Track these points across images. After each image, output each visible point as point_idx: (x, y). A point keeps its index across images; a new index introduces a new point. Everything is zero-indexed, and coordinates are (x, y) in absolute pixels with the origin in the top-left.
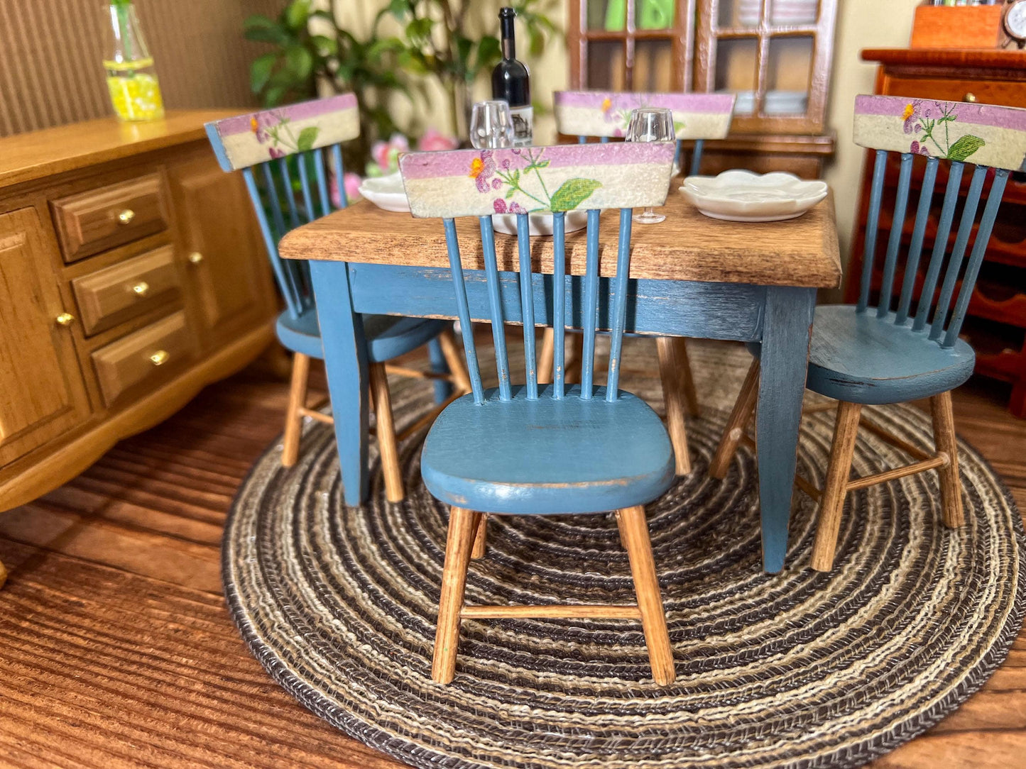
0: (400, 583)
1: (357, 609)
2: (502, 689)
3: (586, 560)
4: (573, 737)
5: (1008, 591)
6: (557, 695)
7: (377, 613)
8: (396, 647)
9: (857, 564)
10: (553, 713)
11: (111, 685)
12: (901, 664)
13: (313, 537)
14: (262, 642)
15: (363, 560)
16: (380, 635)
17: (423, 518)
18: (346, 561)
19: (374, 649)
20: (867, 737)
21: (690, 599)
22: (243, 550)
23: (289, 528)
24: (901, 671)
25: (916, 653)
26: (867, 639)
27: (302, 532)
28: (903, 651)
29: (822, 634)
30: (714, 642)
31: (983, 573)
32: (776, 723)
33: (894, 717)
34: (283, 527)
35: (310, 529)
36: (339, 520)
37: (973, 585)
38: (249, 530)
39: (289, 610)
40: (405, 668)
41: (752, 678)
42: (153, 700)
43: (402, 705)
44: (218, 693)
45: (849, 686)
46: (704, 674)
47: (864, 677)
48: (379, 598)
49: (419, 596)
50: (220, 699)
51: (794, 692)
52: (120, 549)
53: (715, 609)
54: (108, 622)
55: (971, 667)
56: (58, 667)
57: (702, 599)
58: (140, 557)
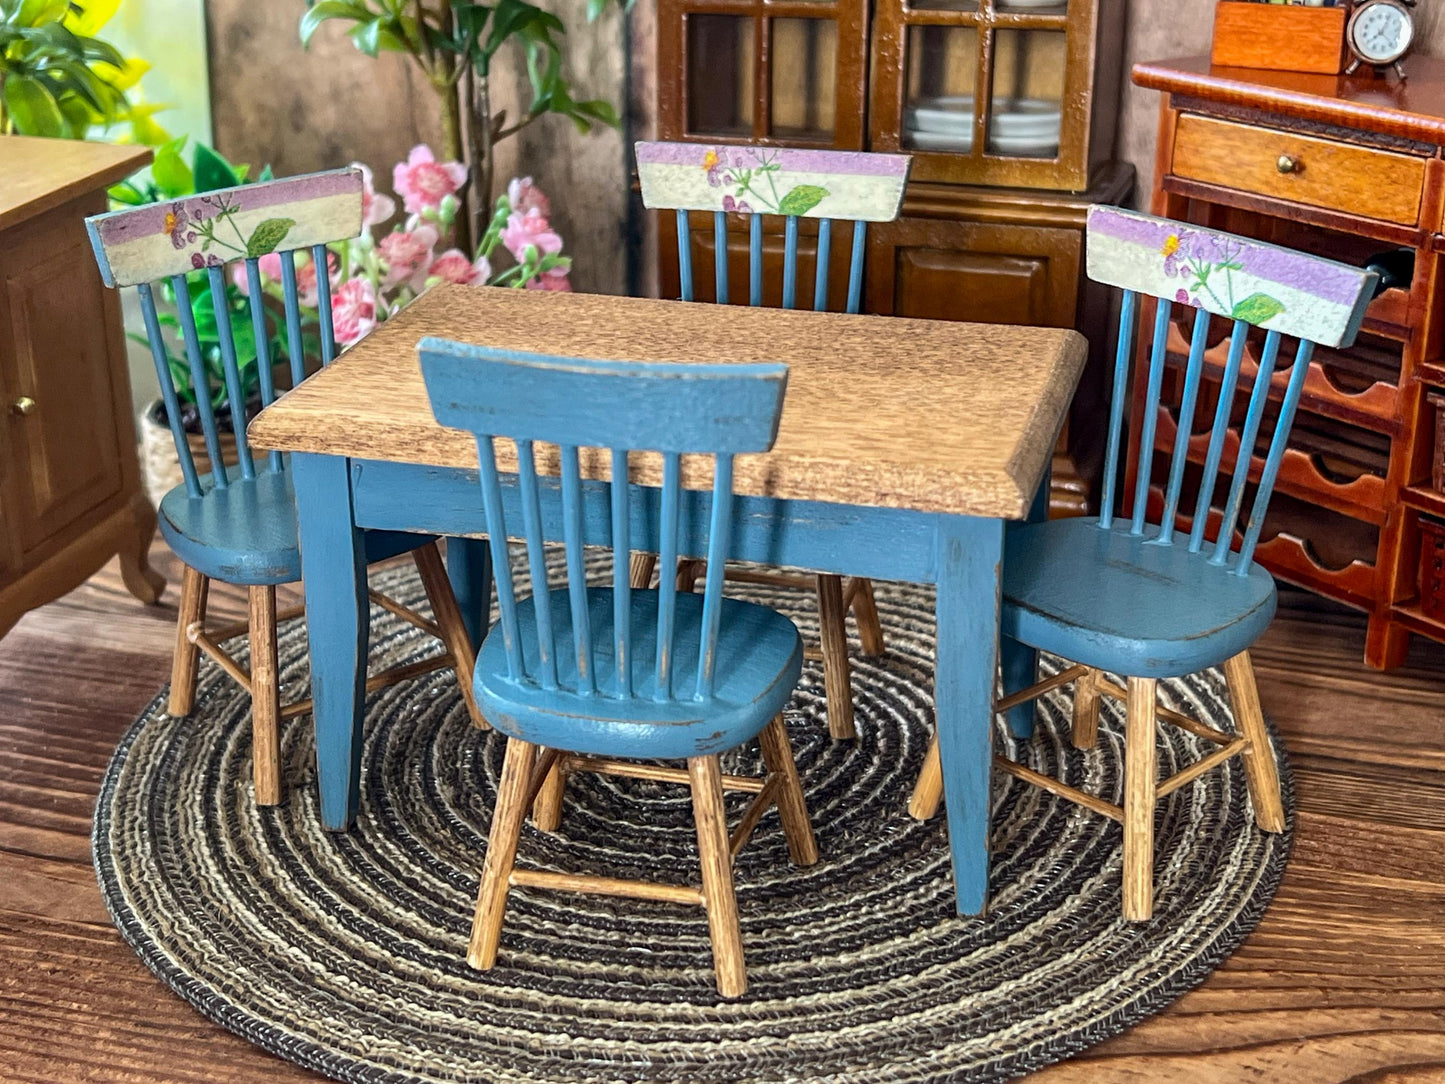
0: (384, 903)
1: (324, 935)
2: (532, 1017)
3: (656, 869)
4: (625, 1064)
5: (1235, 901)
6: (605, 1022)
7: (354, 939)
8: (384, 976)
9: (1041, 870)
10: (599, 1041)
12: (1062, 983)
13: (241, 846)
14: (189, 975)
15: (324, 874)
16: (360, 964)
17: (411, 818)
18: (297, 875)
19: (352, 980)
20: (996, 1059)
21: (797, 913)
22: (134, 866)
23: (202, 834)
24: (1060, 990)
25: (1085, 971)
26: (1026, 958)
27: (223, 839)
28: (1069, 969)
29: (970, 953)
30: (820, 962)
31: (1208, 881)
32: (886, 1047)
33: (1037, 1037)
34: (191, 833)
35: (234, 835)
36: (279, 823)
37: (1191, 894)
38: (137, 838)
39: (222, 937)
40: (399, 1000)
41: (863, 1001)
42: (42, 1051)
43: (398, 1038)
44: (135, 1041)
45: (988, 1007)
46: (803, 998)
47: (1009, 998)
48: (354, 920)
49: (411, 917)
50: (139, 1047)
51: (917, 1015)
53: (830, 924)
55: (1152, 986)
57: (815, 915)
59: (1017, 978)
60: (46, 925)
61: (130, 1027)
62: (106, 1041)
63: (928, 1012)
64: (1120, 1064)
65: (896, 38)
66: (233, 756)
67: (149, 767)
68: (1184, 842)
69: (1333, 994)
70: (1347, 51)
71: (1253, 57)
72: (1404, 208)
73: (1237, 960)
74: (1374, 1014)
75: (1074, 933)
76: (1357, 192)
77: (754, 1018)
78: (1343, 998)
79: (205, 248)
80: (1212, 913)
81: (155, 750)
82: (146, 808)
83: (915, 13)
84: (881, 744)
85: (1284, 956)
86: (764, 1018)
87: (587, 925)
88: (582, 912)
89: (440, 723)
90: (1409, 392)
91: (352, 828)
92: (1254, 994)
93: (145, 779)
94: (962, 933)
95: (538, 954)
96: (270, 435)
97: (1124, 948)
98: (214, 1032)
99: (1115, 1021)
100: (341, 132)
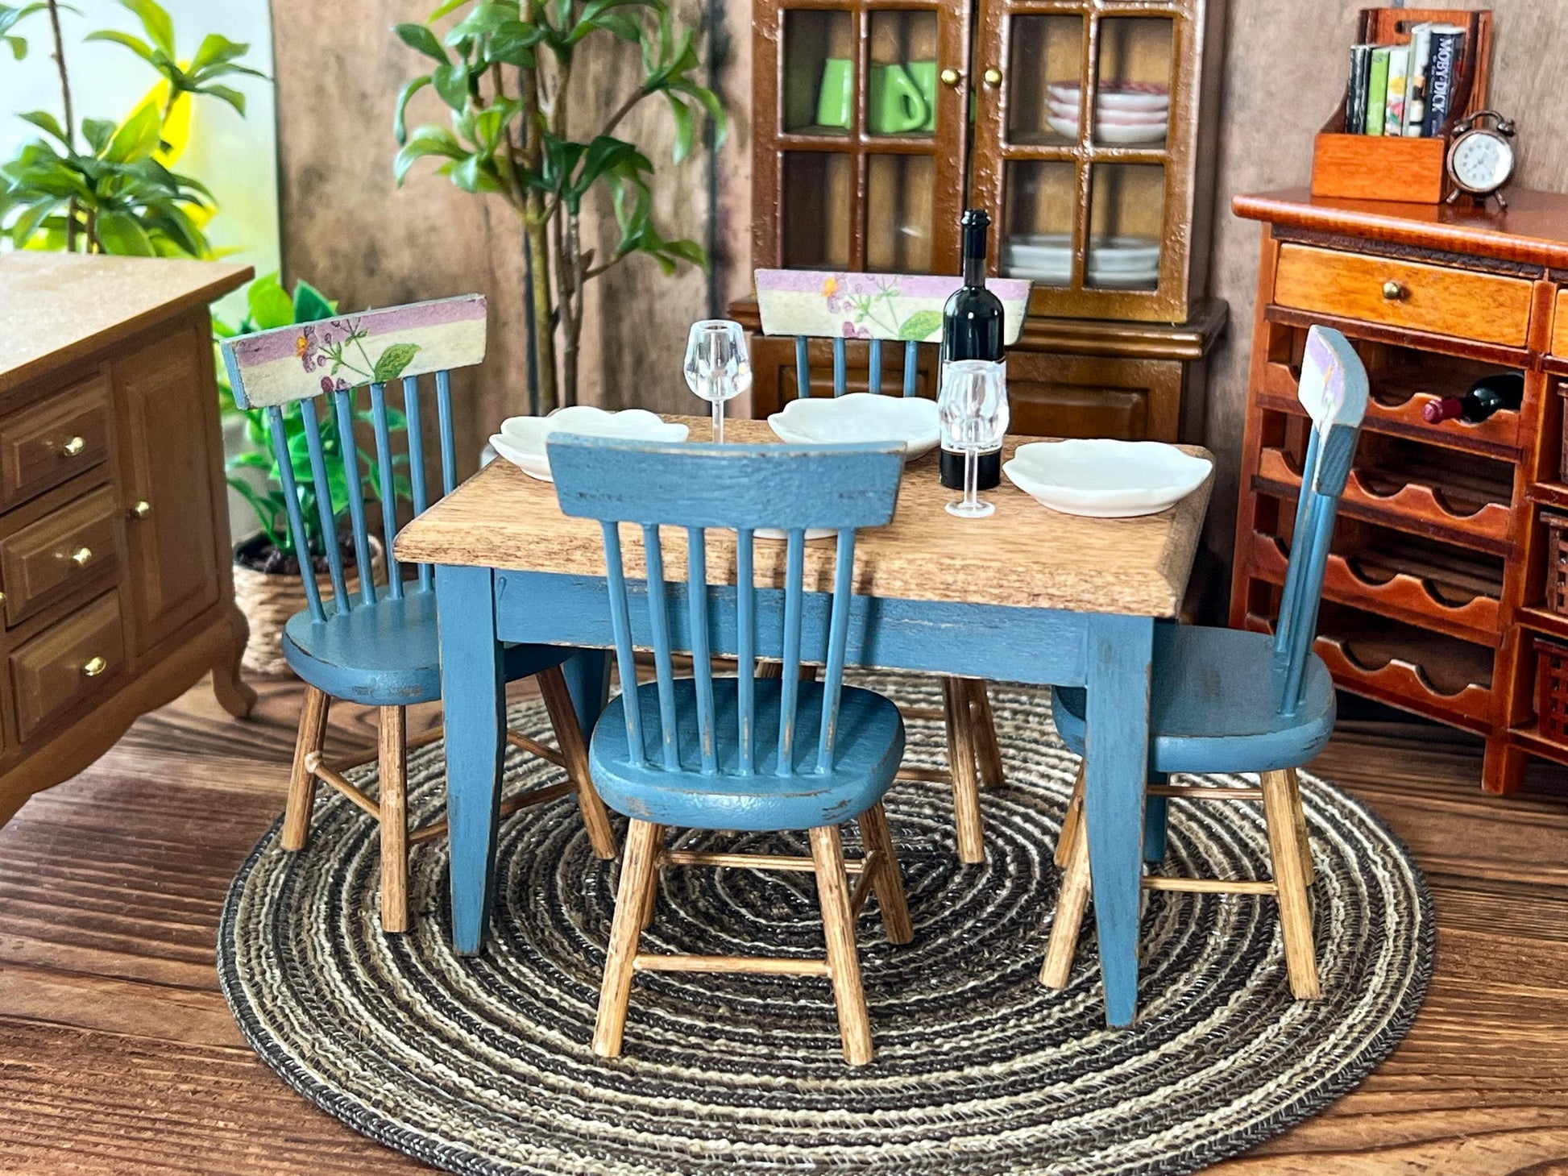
0: (524, 1022)
1: (469, 1052)
2: (689, 1125)
3: (797, 987)
4: (788, 1167)
6: (764, 1128)
7: (499, 1057)
8: (534, 1089)
9: (1186, 984)
10: (760, 1146)
11: (121, 1153)
13: (373, 972)
14: (337, 1091)
15: (460, 997)
16: (509, 1078)
17: (542, 943)
18: (433, 997)
19: (502, 1094)
20: (1161, 1157)
21: (945, 1027)
22: (266, 991)
23: (330, 960)
24: (1217, 1094)
25: (1241, 1076)
26: (1182, 1064)
27: (353, 964)
28: (1225, 1075)
29: (1123, 1061)
30: (975, 1071)
31: (1356, 990)
32: (1048, 1148)
33: (1198, 1137)
34: (320, 958)
35: (365, 961)
36: (407, 949)
37: (1340, 1003)
38: (265, 966)
39: (366, 1056)
40: (552, 1111)
41: (1022, 1107)
42: (195, 1166)
43: (557, 1146)
44: (286, 1155)
45: (1147, 1111)
46: (959, 1105)
47: (1168, 1101)
48: (497, 1038)
49: (555, 1036)
50: (292, 1161)
51: (1076, 1119)
52: (52, 999)
53: (980, 1037)
54: (80, 1086)
55: (1309, 1088)
56: (31, 1139)
57: (963, 1027)
58: (92, 1009)
59: (1173, 1083)
60: (182, 1050)
61: (280, 1143)
62: (258, 1157)
63: (1087, 1116)
64: (1284, 1162)
65: (994, 173)
66: (352, 887)
67: (267, 899)
68: (1328, 956)
69: (1489, 1095)
70: (1448, 180)
71: (1355, 187)
72: (1513, 331)
73: (1389, 1066)
74: (1533, 1112)
75: (1226, 1042)
76: (1464, 315)
77: (912, 1123)
78: (1501, 1098)
79: (334, 372)
80: (1363, 1021)
81: (271, 883)
82: (270, 937)
83: (1012, 148)
84: (1011, 868)
85: (1436, 1061)
86: (924, 1122)
87: (734, 1040)
88: (728, 1028)
89: (560, 853)
90: (1522, 512)
91: (483, 953)
92: (1409, 1096)
93: (265, 910)
94: (1113, 1043)
95: (688, 1067)
96: (416, 548)
97: (1277, 1055)
98: (367, 1146)
99: (1276, 1122)
100: (415, 275)
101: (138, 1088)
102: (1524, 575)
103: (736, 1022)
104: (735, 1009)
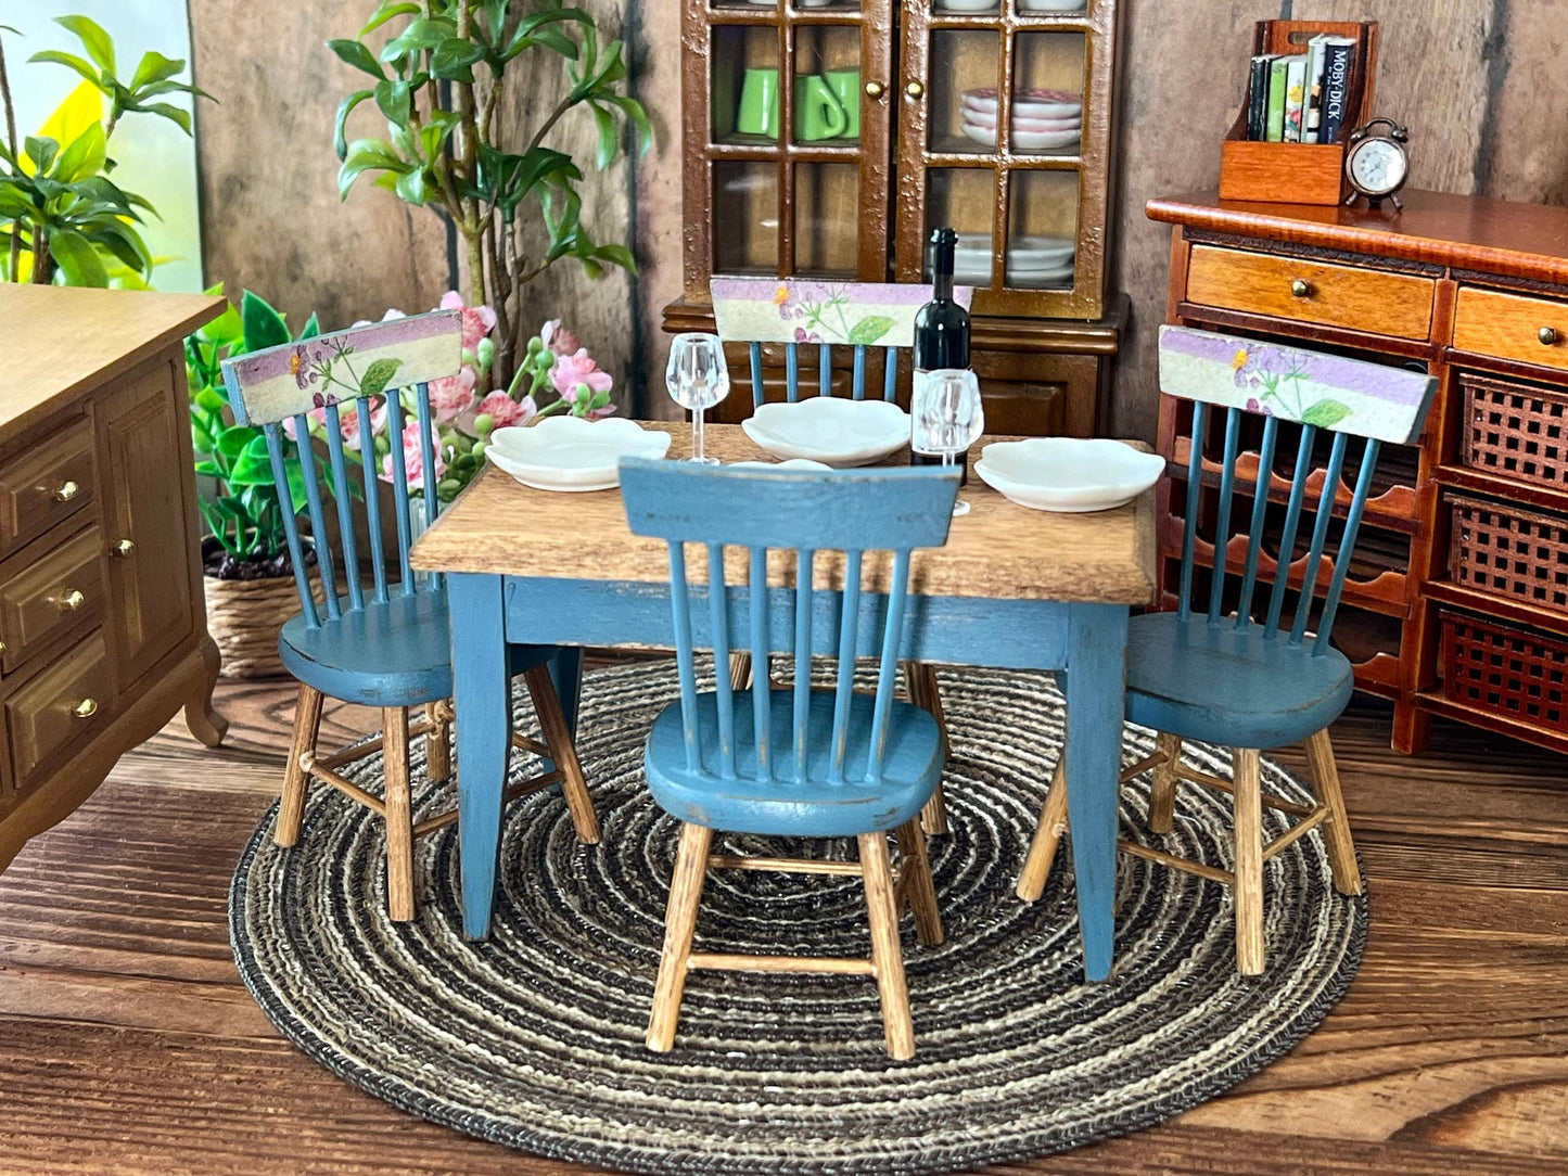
1: (497, 1031)
2: (719, 1090)
5: (1333, 956)
6: (789, 1089)
7: (527, 1034)
8: (566, 1064)
9: (1150, 939)
10: (788, 1107)
11: (180, 1142)
12: (1196, 1033)
13: (389, 959)
14: (379, 1074)
15: (478, 979)
16: (541, 1054)
17: (545, 926)
18: (452, 982)
19: (536, 1068)
20: (1154, 1099)
21: (937, 988)
22: (289, 982)
23: (345, 950)
24: (1196, 1039)
25: (1214, 1022)
26: (1158, 1013)
27: (368, 952)
28: (1199, 1021)
29: (1105, 1013)
30: (972, 1029)
31: (1305, 938)
32: (1052, 1096)
33: (1185, 1079)
34: (335, 948)
35: (379, 950)
36: (417, 936)
37: (1292, 952)
38: (283, 958)
39: (399, 1039)
40: (588, 1083)
41: (1021, 1059)
42: (254, 1151)
43: (600, 1116)
44: (340, 1136)
45: (1135, 1057)
46: (964, 1059)
47: (1152, 1048)
48: (519, 1017)
49: (575, 1012)
50: (346, 1141)
51: (1072, 1068)
52: (79, 1000)
53: (971, 996)
54: (126, 1081)
55: (1277, 1030)
56: (88, 1133)
57: (954, 988)
58: (120, 1006)
59: (1154, 1031)
60: (218, 1042)
61: (331, 1124)
62: (313, 1139)
63: (1082, 1065)
64: (1263, 1099)
65: (917, 180)
66: (352, 880)
67: (271, 895)
68: (1274, 908)
69: (1437, 1030)
70: (1347, 183)
71: (1258, 191)
72: (1416, 325)
73: (1344, 1006)
74: (1477, 1044)
75: (1195, 991)
76: (1369, 312)
77: (924, 1078)
78: (1446, 1032)
79: (325, 389)
80: (1314, 967)
81: (272, 879)
82: (282, 931)
83: (934, 156)
84: (973, 837)
85: (1384, 1000)
86: (934, 1077)
87: (744, 1009)
88: (736, 998)
89: (545, 839)
90: (1427, 492)
91: (491, 936)
92: (1366, 1034)
93: (271, 904)
94: (1093, 996)
95: (707, 1036)
96: (431, 557)
97: (1244, 1000)
98: (416, 1123)
99: (1253, 1062)
100: (338, 280)
101: (182, 1080)
102: (1429, 551)
103: (744, 993)
104: (739, 981)
